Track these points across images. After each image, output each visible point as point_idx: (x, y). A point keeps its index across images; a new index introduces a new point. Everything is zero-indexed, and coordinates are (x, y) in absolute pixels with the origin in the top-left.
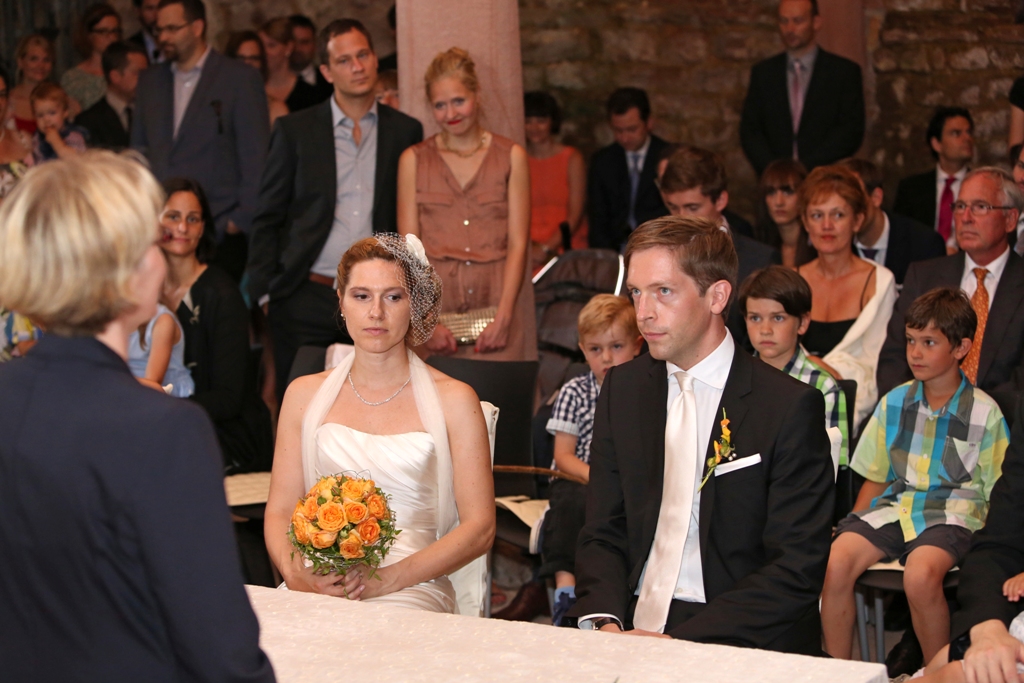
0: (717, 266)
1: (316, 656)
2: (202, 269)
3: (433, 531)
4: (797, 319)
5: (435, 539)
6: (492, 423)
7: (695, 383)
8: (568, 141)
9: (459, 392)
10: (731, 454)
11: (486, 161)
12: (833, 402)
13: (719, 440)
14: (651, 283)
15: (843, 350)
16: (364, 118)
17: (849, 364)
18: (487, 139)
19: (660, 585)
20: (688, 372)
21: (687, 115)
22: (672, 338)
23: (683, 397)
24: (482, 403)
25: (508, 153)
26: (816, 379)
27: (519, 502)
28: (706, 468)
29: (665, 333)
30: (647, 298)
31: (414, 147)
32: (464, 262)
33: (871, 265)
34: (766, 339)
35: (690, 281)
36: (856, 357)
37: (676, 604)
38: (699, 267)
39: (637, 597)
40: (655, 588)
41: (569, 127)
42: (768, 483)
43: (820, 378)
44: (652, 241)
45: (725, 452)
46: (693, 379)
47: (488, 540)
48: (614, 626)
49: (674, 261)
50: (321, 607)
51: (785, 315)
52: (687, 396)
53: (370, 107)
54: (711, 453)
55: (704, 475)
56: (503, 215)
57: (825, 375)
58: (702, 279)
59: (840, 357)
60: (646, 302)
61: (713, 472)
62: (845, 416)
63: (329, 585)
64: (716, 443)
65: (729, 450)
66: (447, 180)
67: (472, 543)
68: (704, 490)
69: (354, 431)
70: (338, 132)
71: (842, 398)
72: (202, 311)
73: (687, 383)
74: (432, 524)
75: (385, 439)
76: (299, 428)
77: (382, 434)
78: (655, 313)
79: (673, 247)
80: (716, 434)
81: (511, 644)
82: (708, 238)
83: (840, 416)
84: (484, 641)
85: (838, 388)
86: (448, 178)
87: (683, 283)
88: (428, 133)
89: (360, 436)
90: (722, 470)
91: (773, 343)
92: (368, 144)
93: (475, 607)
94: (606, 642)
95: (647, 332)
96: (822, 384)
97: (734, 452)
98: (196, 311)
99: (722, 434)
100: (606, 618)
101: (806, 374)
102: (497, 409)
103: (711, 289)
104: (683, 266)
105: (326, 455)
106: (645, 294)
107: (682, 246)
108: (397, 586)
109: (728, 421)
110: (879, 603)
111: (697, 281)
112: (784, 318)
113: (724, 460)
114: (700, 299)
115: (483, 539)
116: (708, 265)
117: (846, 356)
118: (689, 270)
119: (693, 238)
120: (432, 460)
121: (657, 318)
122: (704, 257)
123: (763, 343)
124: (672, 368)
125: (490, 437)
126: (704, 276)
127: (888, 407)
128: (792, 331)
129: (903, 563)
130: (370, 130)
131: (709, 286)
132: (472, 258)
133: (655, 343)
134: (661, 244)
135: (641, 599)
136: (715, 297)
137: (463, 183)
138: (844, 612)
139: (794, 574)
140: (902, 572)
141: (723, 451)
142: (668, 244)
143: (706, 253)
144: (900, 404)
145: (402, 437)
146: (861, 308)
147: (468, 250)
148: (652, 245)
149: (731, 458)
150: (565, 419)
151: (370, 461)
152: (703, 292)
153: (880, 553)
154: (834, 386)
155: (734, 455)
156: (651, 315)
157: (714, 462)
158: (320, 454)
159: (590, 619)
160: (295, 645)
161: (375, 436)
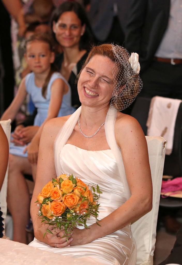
161: (89, 151)
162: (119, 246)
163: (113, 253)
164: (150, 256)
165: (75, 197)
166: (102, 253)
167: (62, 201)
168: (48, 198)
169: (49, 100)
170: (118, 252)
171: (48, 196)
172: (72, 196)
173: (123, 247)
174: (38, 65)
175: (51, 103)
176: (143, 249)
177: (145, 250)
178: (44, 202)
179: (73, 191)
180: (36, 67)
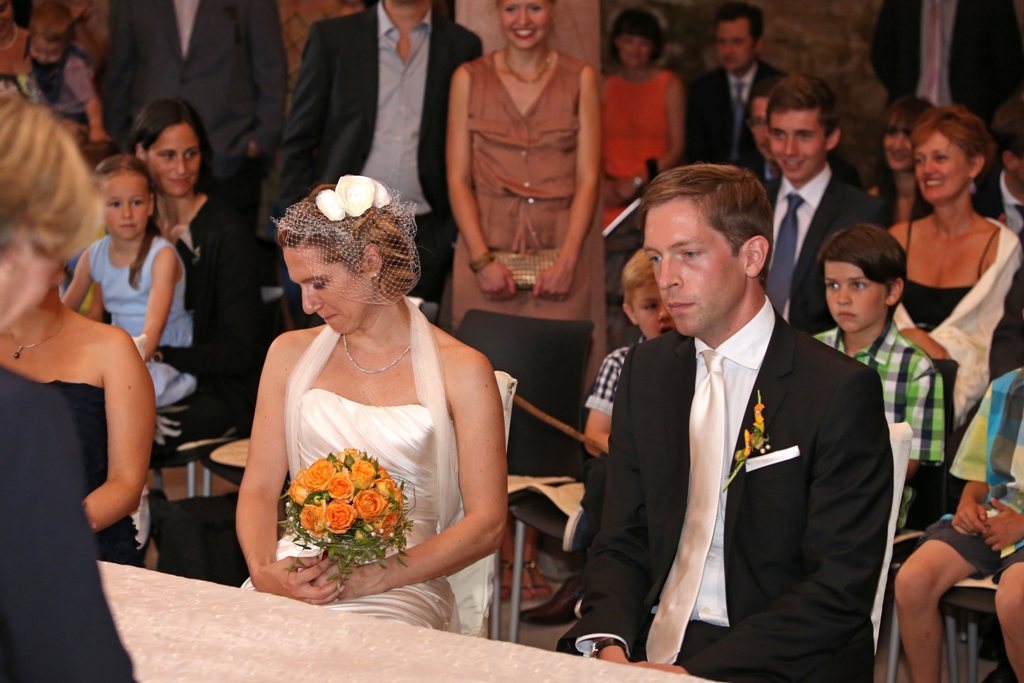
0: (751, 220)
1: (252, 673)
2: (203, 200)
3: (433, 523)
4: (882, 288)
5: (436, 532)
6: (508, 398)
7: (726, 363)
8: (673, 66)
9: (469, 361)
10: (764, 446)
11: (551, 85)
12: (928, 386)
13: (751, 429)
14: (674, 242)
15: (953, 324)
16: (416, 29)
17: (959, 342)
18: (553, 60)
19: (678, 604)
20: (717, 350)
21: (808, 39)
22: (701, 308)
23: (711, 381)
24: (497, 373)
25: (578, 75)
26: (909, 359)
27: (556, 485)
28: (734, 463)
29: (692, 304)
30: (671, 262)
31: (467, 65)
32: (527, 199)
33: (994, 226)
34: (846, 309)
35: (720, 237)
36: (968, 334)
37: (695, 626)
38: (728, 220)
39: (654, 615)
40: (672, 607)
41: (674, 49)
42: (809, 480)
43: (914, 358)
44: (672, 191)
45: (757, 443)
46: (724, 359)
47: (495, 539)
48: (617, 650)
49: (700, 213)
50: (275, 611)
51: (866, 281)
52: (715, 379)
53: (423, 16)
54: (740, 445)
55: (732, 471)
56: (570, 148)
57: (920, 354)
58: (733, 235)
59: (950, 332)
60: (670, 265)
61: (744, 467)
62: (942, 403)
63: (303, 583)
64: (747, 433)
65: (761, 441)
66: (505, 107)
67: (476, 540)
68: (730, 487)
69: (344, 400)
70: (383, 43)
71: (939, 381)
72: (202, 252)
73: (715, 364)
74: (431, 513)
75: (380, 411)
76: (282, 392)
77: (377, 405)
78: (680, 278)
79: (696, 197)
80: (748, 422)
81: (486, 670)
82: (737, 185)
83: (936, 403)
84: (456, 665)
85: (934, 371)
86: (507, 103)
87: (712, 241)
88: (487, 49)
89: (349, 406)
90: (753, 465)
91: (853, 315)
92: (417, 60)
93: (478, 613)
94: (600, 673)
95: (671, 301)
96: (916, 365)
97: (768, 443)
98: (197, 251)
99: (755, 421)
100: (610, 638)
101: (898, 352)
102: (515, 380)
103: (745, 248)
104: (710, 219)
105: (309, 426)
106: (667, 256)
107: (708, 195)
108: (382, 586)
109: (762, 407)
110: (973, 628)
111: (728, 237)
112: (865, 285)
113: (755, 453)
114: (733, 259)
115: (490, 536)
116: (740, 218)
117: (956, 332)
118: (718, 225)
119: (720, 187)
120: (430, 437)
121: (683, 283)
122: (734, 209)
123: (841, 314)
124: (701, 346)
125: (505, 413)
126: (736, 232)
127: (994, 392)
128: (877, 300)
129: (996, 581)
130: (421, 43)
131: (742, 244)
132: (535, 195)
133: (682, 316)
134: (683, 194)
135: (657, 619)
136: (750, 258)
137: (524, 110)
138: (928, 635)
139: (835, 593)
140: (994, 591)
141: (753, 442)
142: (691, 194)
143: (737, 204)
144: (1005, 391)
145: (398, 410)
146: (979, 276)
147: (527, 185)
148: (670, 197)
149: (763, 451)
150: (603, 396)
151: (360, 436)
152: (736, 251)
153: (970, 568)
154: (930, 368)
155: (768, 447)
156: (676, 281)
157: (742, 455)
158: (303, 425)
159: (593, 639)
160: (231, 658)
161: (368, 407)
162: (433, 599)
163: (424, 613)
164: (484, 618)
165: (378, 500)
166: (405, 614)
167: (351, 503)
168: (320, 493)
169: (147, 293)
170: (432, 610)
171: (322, 488)
172: (372, 496)
173: (440, 602)
174: (128, 222)
175: (151, 298)
176: (468, 604)
177: (474, 607)
178: (310, 500)
179: (375, 486)
180: (124, 226)
